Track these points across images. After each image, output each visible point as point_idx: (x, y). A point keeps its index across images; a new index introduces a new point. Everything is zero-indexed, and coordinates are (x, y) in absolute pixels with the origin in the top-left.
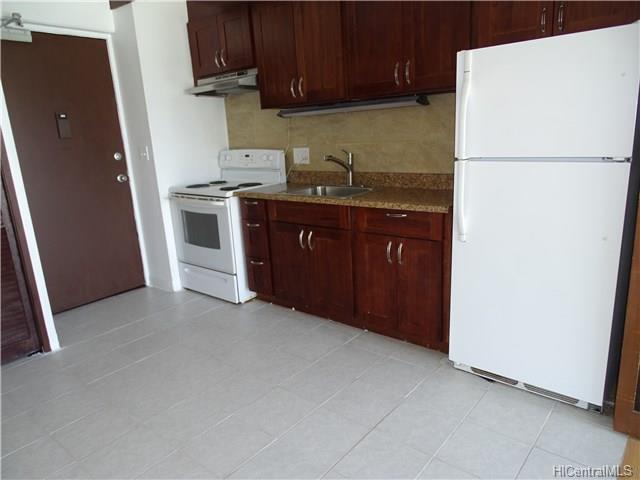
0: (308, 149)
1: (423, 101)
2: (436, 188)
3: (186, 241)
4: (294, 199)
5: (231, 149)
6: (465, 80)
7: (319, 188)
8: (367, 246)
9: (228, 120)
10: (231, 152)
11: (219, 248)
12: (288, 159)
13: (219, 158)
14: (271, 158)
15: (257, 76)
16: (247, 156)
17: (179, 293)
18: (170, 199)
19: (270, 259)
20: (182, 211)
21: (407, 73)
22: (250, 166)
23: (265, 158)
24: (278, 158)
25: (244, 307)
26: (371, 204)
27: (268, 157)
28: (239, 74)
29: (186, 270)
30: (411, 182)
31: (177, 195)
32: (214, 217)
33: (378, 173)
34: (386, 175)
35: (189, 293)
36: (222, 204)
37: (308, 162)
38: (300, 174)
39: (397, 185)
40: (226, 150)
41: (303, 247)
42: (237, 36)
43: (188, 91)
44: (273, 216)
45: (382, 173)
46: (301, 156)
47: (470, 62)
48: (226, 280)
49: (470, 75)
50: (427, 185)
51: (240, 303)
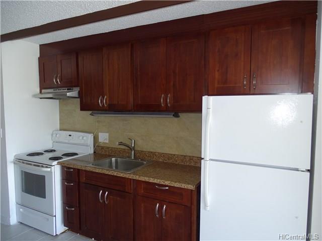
0: (108, 134)
1: (176, 115)
2: (183, 164)
3: (23, 191)
4: (97, 171)
5: (60, 130)
6: (207, 113)
7: (113, 159)
8: (142, 205)
9: (60, 112)
10: (61, 132)
11: (45, 198)
12: (96, 139)
13: (52, 135)
14: (85, 138)
15: (79, 92)
16: (70, 135)
17: (14, 226)
18: (14, 163)
19: (79, 207)
20: (22, 171)
21: (168, 100)
22: (71, 142)
23: (81, 138)
24: (89, 139)
25: (60, 238)
26: (146, 179)
27: (83, 138)
28: (68, 90)
29: (21, 210)
30: (169, 159)
31: (19, 161)
32: (43, 177)
33: (149, 152)
34: (154, 154)
35: (22, 226)
36: (49, 169)
37: (107, 142)
38: (102, 148)
39: (161, 160)
40: (58, 130)
41: (101, 201)
42: (68, 68)
43: (35, 96)
44: (83, 179)
45: (151, 152)
46: (104, 138)
47: (210, 103)
48: (48, 219)
49: (211, 110)
50: (178, 161)
51: (56, 235)
